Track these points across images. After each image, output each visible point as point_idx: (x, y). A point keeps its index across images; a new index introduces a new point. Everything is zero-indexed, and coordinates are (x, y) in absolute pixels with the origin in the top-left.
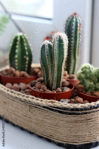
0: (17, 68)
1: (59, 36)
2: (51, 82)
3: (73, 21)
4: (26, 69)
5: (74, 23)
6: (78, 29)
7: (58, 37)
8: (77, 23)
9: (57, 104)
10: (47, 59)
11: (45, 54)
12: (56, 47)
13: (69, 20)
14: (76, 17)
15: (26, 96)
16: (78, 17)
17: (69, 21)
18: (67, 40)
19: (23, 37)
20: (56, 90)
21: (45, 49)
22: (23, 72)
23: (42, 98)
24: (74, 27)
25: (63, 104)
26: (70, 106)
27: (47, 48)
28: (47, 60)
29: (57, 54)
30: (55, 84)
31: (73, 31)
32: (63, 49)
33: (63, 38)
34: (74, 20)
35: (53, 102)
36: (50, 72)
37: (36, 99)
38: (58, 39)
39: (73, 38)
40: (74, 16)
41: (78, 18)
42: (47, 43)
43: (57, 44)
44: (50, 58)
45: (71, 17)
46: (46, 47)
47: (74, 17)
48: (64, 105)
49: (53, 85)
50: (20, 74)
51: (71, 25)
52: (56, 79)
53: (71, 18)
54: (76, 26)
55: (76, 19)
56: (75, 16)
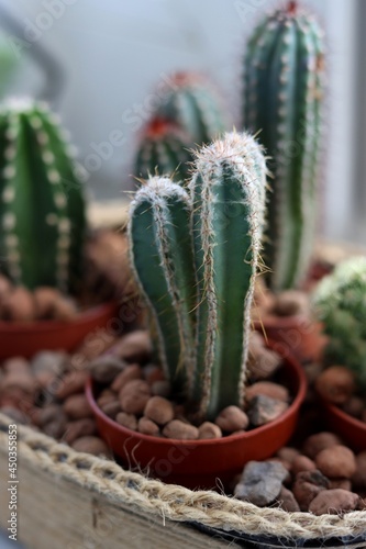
0: (16, 272)
1: (224, 165)
2: (190, 375)
3: (285, 47)
4: (62, 275)
5: (288, 58)
6: (310, 81)
7: (219, 172)
8: (301, 53)
9: (234, 517)
10: (166, 273)
11: (156, 252)
12: (210, 223)
13: (262, 43)
14: (294, 21)
15: (73, 455)
16: (306, 24)
17: (264, 48)
18: (263, 165)
19: (36, 123)
20: (221, 420)
21: (151, 229)
22: (47, 296)
23: (153, 476)
24: (287, 77)
25: (262, 519)
26: (298, 527)
27: (162, 219)
28: (168, 279)
29: (219, 252)
30: (216, 392)
31: (286, 96)
32: (247, 227)
33: (245, 170)
34: (290, 39)
35: (209, 505)
36: (184, 326)
37: (123, 479)
38: (217, 182)
39: (284, 129)
40: (285, 20)
41: (305, 30)
42: (163, 194)
43: (216, 205)
44: (179, 269)
45: (273, 26)
46: (156, 215)
47: (289, 25)
48: (269, 524)
49: (205, 394)
50: (36, 304)
51: (275, 65)
52: (217, 368)
53: (272, 32)
54: (301, 69)
55: (299, 35)
56: (289, 16)
